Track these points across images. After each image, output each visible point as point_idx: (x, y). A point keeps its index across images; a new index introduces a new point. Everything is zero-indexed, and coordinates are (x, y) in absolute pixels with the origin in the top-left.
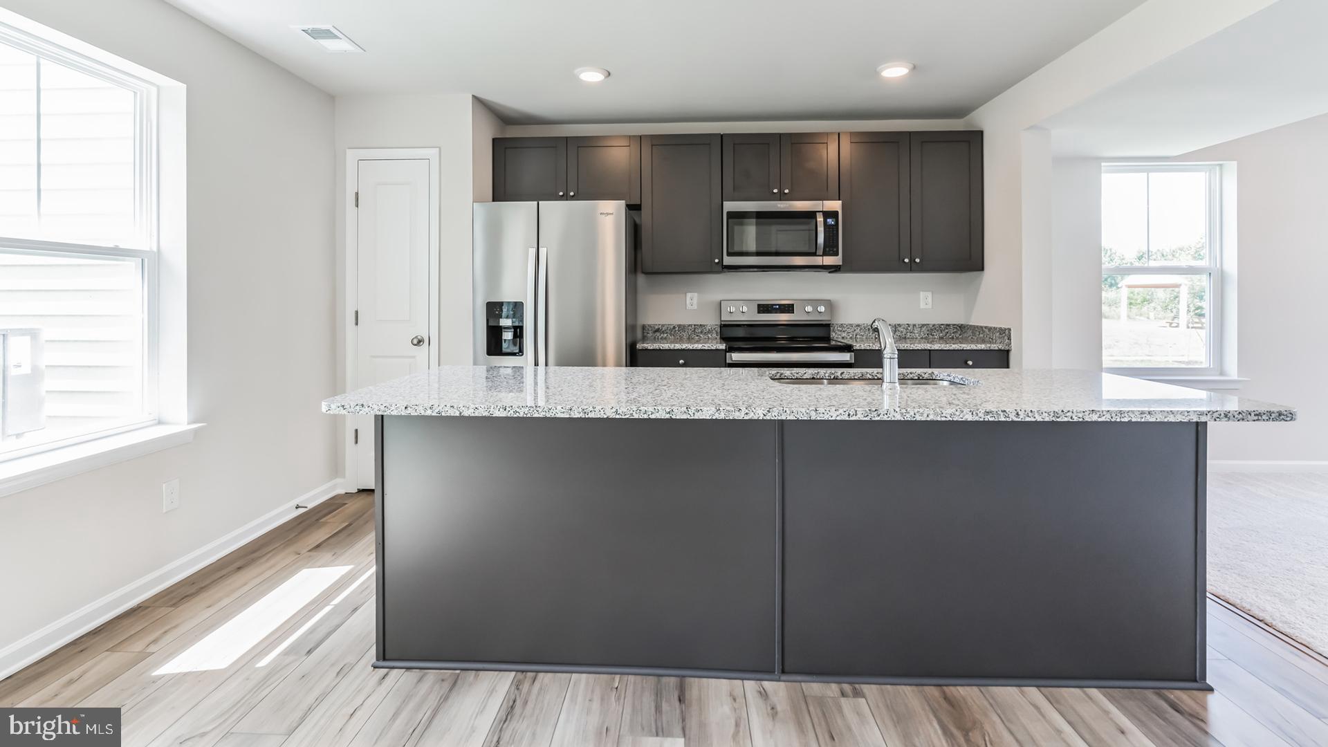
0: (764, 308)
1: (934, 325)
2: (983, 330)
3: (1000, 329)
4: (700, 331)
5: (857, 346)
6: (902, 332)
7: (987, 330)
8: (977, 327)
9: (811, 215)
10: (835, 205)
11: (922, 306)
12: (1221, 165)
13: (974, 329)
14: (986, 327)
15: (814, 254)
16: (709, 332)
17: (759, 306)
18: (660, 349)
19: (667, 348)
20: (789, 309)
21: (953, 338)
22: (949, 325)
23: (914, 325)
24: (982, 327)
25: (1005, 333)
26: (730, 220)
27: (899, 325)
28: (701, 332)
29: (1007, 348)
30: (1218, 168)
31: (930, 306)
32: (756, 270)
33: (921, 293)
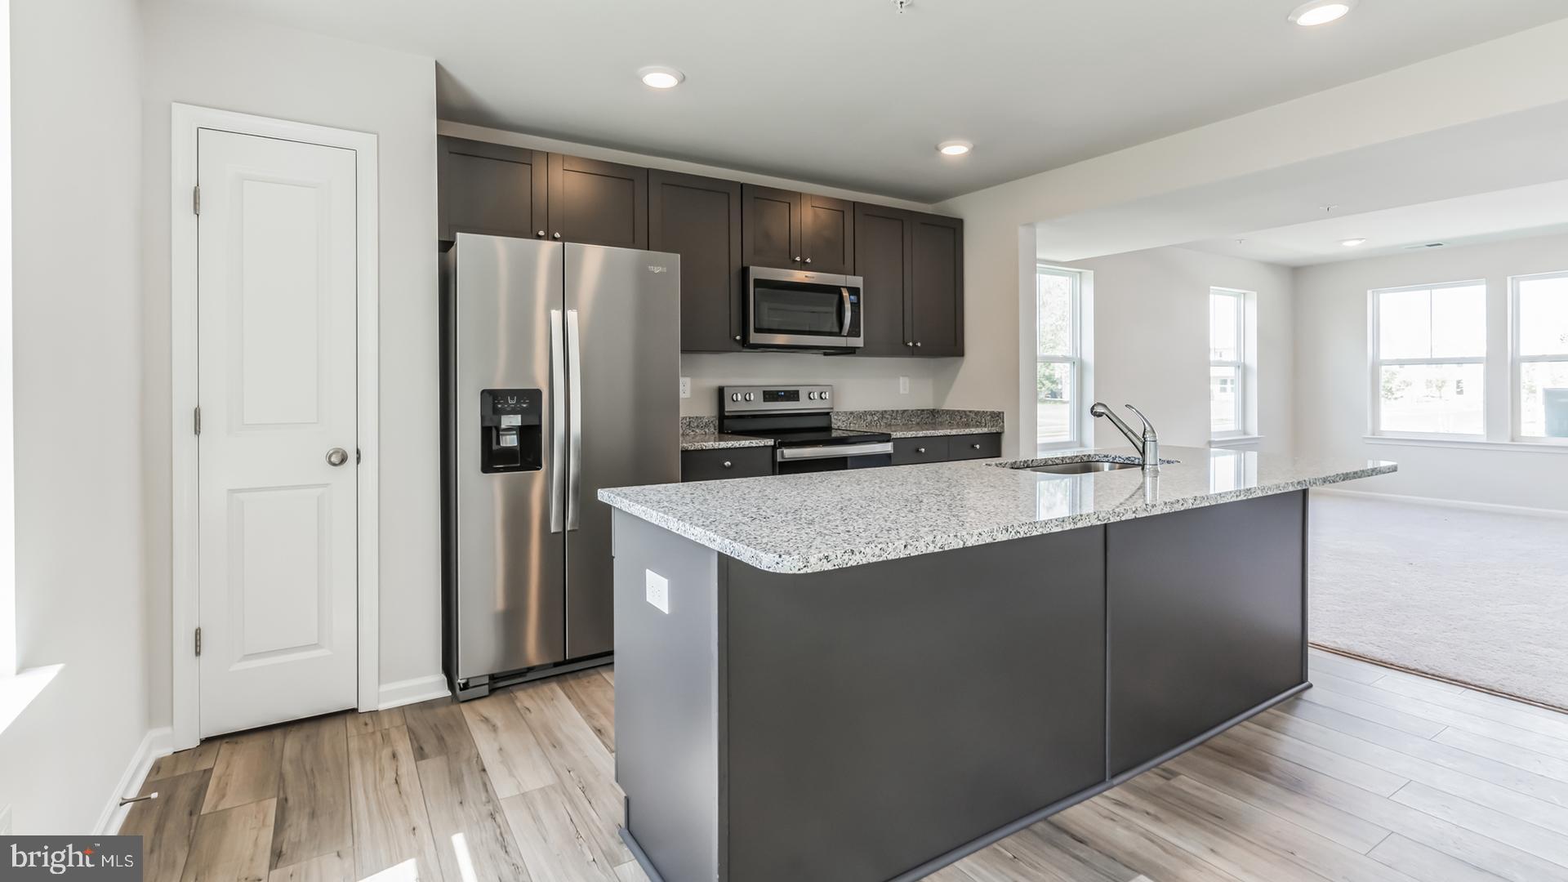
0: (770, 396)
1: (912, 411)
2: (966, 415)
3: (993, 412)
4: (695, 424)
5: (895, 435)
6: (887, 419)
7: (973, 415)
8: (958, 411)
9: (836, 290)
10: (857, 281)
11: (902, 391)
12: (1080, 273)
13: (952, 414)
14: (970, 412)
15: (839, 334)
16: (707, 425)
17: (765, 393)
18: (703, 450)
19: (711, 447)
20: (793, 396)
21: (926, 423)
22: (923, 410)
23: (897, 411)
24: (965, 412)
25: (997, 416)
26: (756, 289)
27: (885, 411)
28: (698, 426)
29: (998, 430)
30: (1078, 275)
31: (907, 392)
32: (775, 350)
33: (901, 378)
